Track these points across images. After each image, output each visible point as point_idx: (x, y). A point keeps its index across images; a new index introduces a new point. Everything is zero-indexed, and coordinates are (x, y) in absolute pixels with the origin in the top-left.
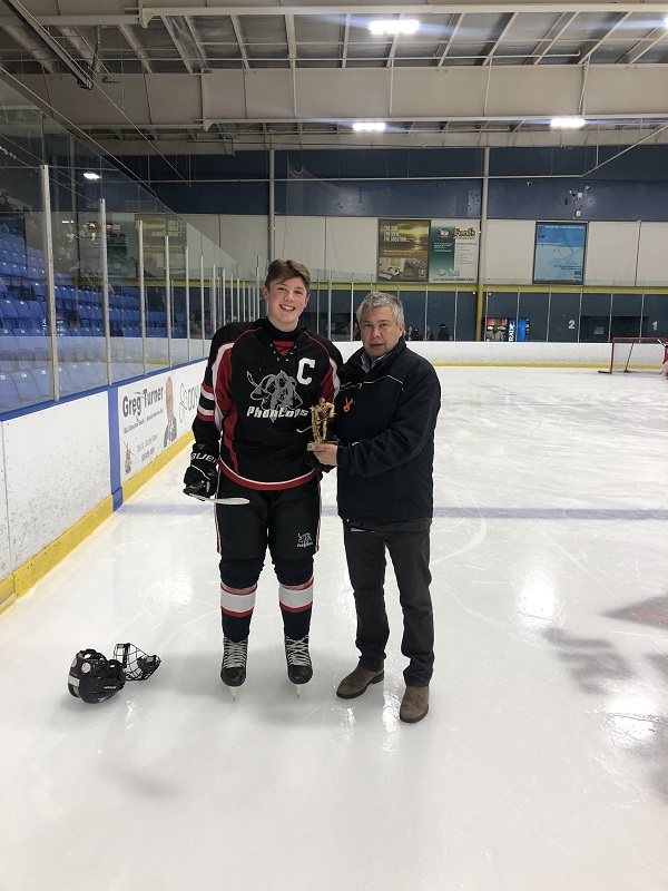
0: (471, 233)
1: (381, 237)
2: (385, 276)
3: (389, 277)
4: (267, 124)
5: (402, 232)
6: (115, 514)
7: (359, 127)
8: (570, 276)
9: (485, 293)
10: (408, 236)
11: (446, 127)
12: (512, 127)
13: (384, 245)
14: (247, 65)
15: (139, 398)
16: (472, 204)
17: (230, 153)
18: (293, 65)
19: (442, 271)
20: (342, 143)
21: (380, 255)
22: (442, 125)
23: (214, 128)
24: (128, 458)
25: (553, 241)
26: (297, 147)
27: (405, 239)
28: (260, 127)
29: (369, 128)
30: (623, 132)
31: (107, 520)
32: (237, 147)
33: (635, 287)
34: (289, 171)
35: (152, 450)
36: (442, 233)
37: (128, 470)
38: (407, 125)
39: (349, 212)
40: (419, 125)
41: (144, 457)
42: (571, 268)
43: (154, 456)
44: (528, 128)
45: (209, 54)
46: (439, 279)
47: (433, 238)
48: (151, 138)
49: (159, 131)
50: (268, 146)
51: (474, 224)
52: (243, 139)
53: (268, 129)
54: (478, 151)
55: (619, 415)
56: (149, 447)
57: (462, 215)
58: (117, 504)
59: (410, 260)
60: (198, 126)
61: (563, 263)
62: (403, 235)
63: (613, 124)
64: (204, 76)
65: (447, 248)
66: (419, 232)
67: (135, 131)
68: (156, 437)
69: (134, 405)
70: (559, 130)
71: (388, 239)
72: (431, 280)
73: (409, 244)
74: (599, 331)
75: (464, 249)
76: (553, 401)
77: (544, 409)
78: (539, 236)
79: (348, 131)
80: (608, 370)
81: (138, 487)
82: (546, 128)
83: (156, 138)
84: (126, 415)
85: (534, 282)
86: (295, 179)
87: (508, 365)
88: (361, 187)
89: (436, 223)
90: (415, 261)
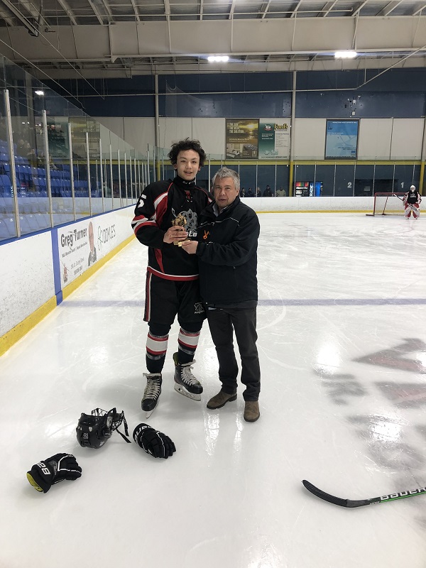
0: (285, 127)
1: (227, 130)
2: (230, 155)
3: (233, 156)
4: (153, 58)
5: (241, 127)
6: (58, 307)
7: (213, 59)
8: (348, 154)
9: (294, 165)
10: (244, 129)
11: (268, 58)
12: (311, 57)
13: (229, 135)
14: (138, 19)
15: (71, 236)
16: (286, 108)
17: (129, 77)
18: (169, 18)
19: (267, 152)
20: (201, 69)
21: (227, 142)
22: (265, 57)
23: (118, 61)
24: (65, 273)
25: (338, 131)
26: (172, 73)
27: (242, 132)
28: (148, 60)
29: (218, 60)
30: (381, 60)
31: (53, 311)
32: (134, 73)
33: (390, 161)
34: (167, 88)
35: (81, 268)
36: (267, 127)
37: (66, 280)
38: (243, 58)
39: (207, 114)
40: (251, 57)
41: (75, 272)
42: (349, 149)
43: (82, 271)
44: (321, 58)
45: (114, 12)
46: (265, 157)
47: (261, 130)
48: (78, 67)
49: (83, 63)
50: (154, 72)
51: (287, 121)
52: (138, 67)
53: (154, 61)
54: (289, 74)
55: (375, 241)
56: (79, 266)
57: (280, 116)
58: (59, 301)
59: (246, 145)
60: (108, 60)
61: (344, 145)
62: (241, 129)
63: (376, 55)
64: (111, 27)
65: (270, 137)
66: (252, 127)
67: (66, 63)
68: (83, 259)
69: (68, 240)
70: (340, 59)
71: (232, 132)
72: (260, 158)
73: (246, 134)
74: (367, 189)
75: (281, 137)
76: (335, 234)
77: (329, 239)
78: (328, 128)
79: (205, 61)
80: (372, 213)
81: (72, 291)
82: (332, 58)
83: (81, 67)
84: (63, 246)
85: (325, 158)
86: (170, 93)
87: (309, 212)
88: (213, 98)
89: (263, 121)
90: (249, 145)
